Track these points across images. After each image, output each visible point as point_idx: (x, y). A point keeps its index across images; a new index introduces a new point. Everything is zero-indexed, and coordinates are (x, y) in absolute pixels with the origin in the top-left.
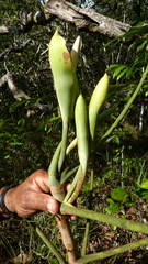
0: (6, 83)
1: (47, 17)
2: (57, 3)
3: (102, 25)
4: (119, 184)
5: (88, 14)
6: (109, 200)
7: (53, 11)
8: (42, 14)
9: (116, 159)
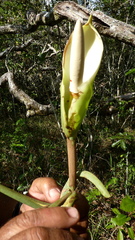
0: (6, 82)
1: (56, 18)
2: (67, 5)
3: (113, 28)
4: (123, 192)
5: (99, 17)
6: (115, 210)
7: (62, 13)
8: (52, 15)
9: (120, 165)
